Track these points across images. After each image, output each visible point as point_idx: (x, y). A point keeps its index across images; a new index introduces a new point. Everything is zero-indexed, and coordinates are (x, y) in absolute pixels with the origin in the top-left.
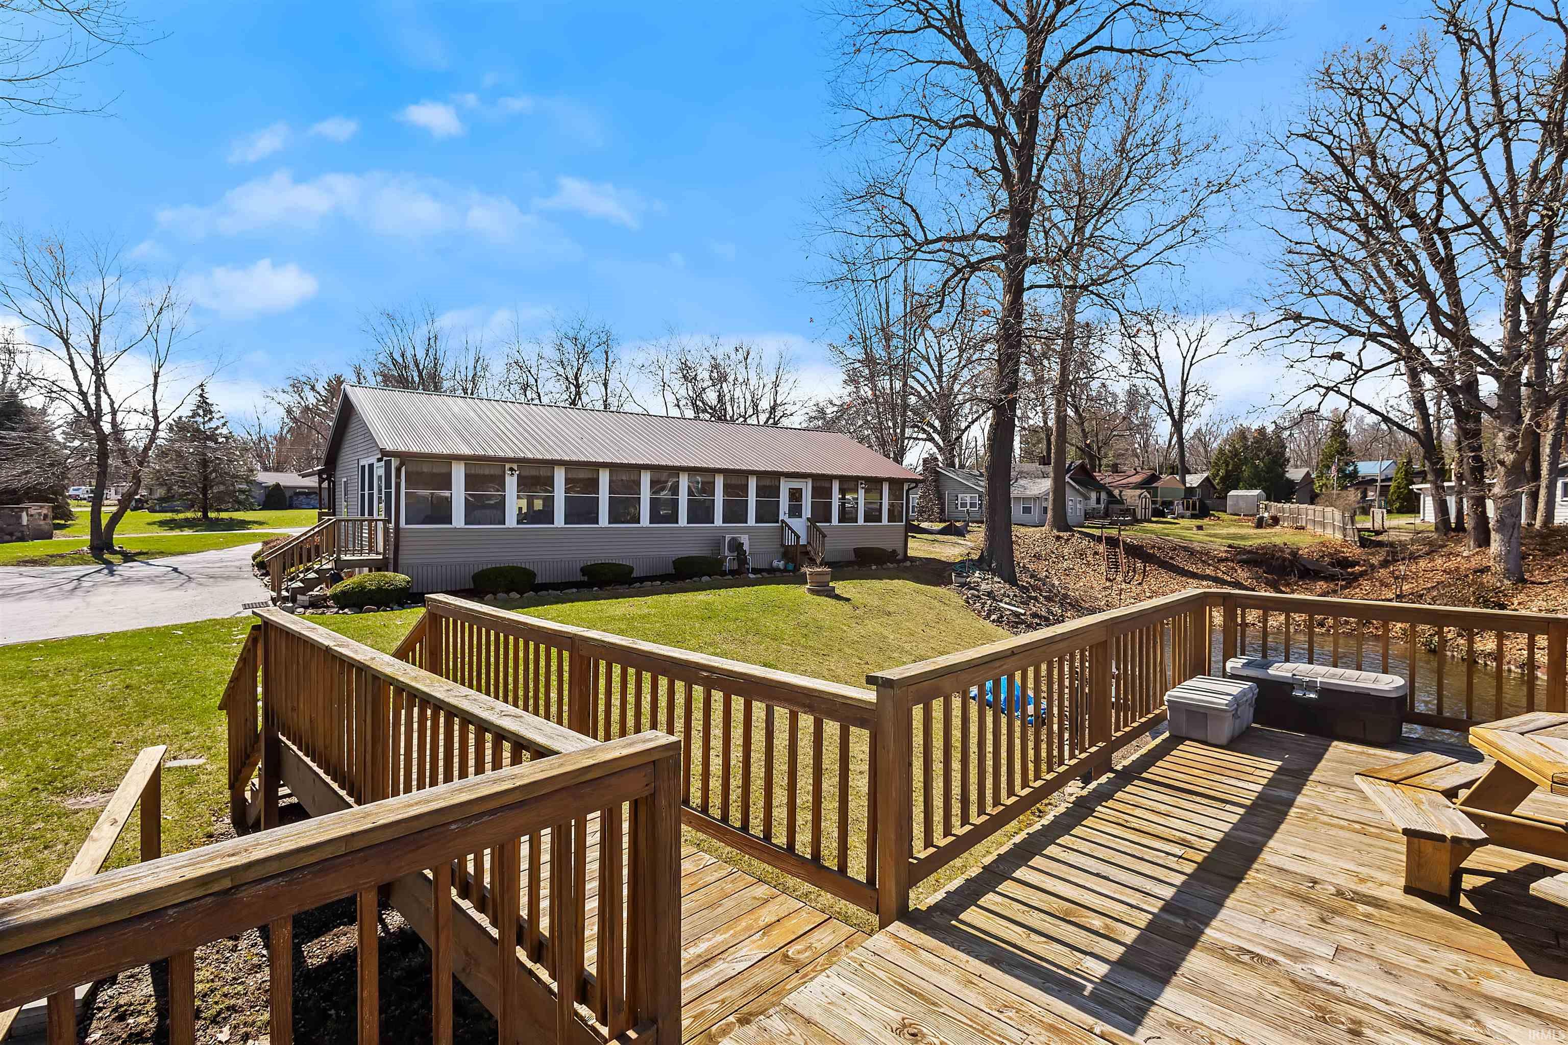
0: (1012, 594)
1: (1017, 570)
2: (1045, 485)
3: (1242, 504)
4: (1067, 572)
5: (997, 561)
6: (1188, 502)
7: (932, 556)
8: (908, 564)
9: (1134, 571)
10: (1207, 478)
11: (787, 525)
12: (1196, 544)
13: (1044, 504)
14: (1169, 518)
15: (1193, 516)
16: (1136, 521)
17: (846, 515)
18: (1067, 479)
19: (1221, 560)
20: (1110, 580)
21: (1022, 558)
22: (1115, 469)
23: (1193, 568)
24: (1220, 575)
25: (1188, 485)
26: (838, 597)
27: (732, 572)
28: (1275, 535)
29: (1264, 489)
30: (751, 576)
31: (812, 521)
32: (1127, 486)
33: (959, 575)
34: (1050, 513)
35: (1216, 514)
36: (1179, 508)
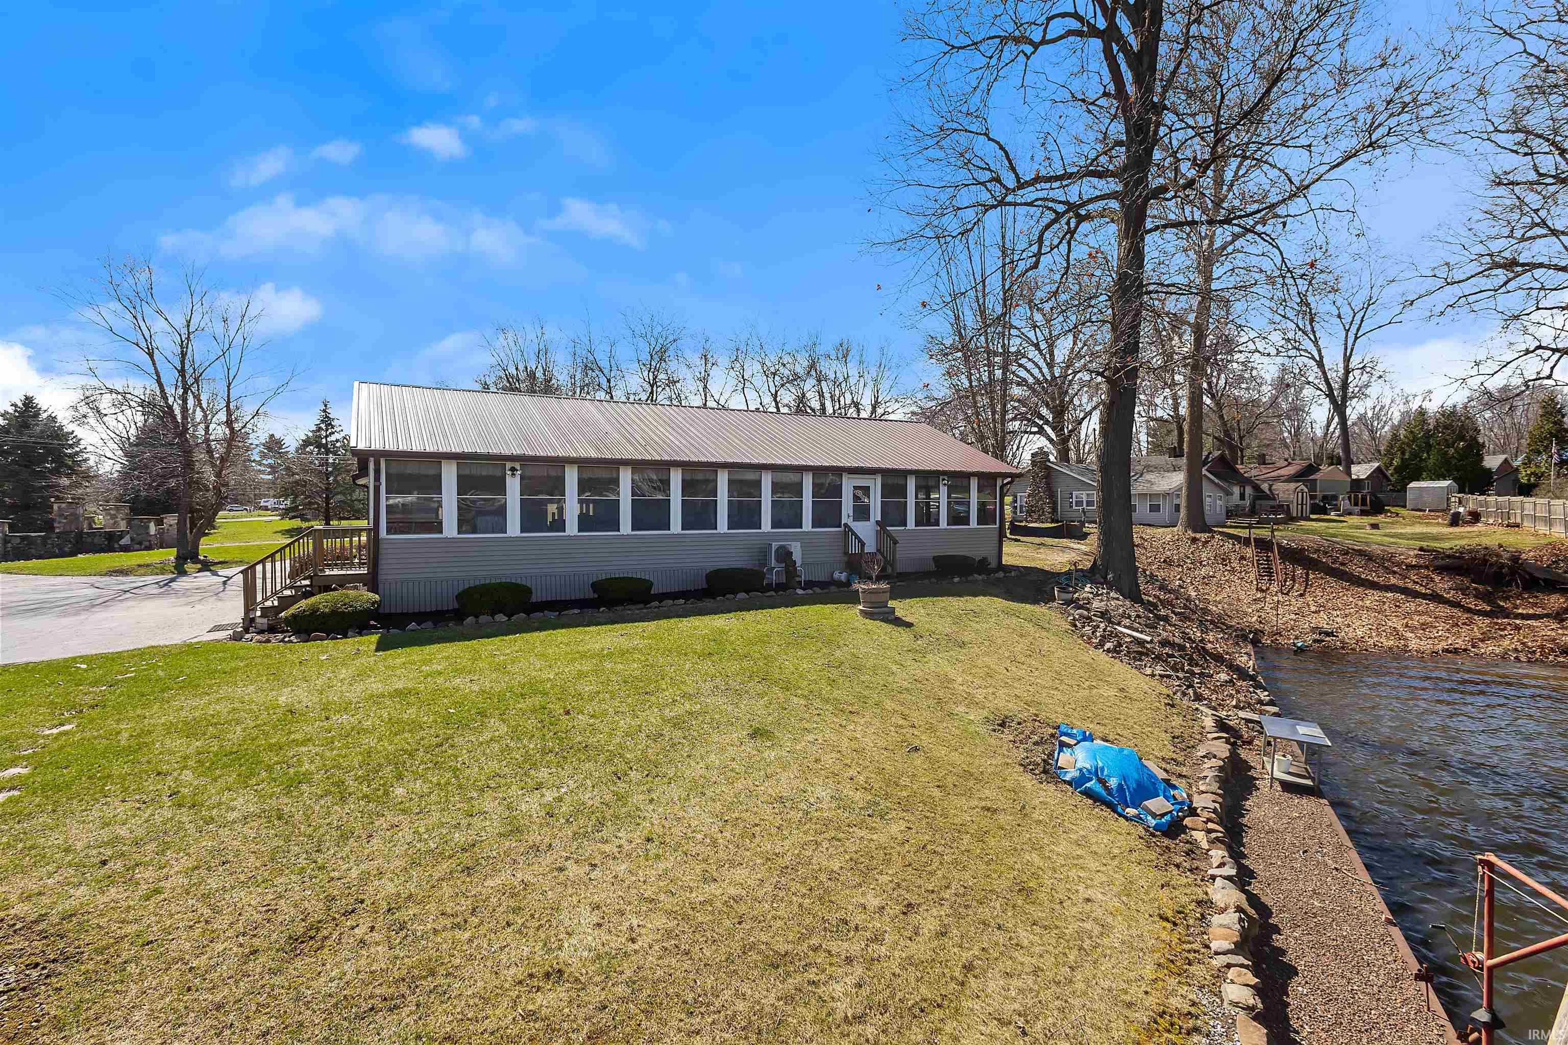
0: (1133, 614)
1: (1141, 580)
2: (1177, 480)
3: (1427, 498)
4: (1206, 580)
5: (1114, 572)
6: (1356, 497)
7: (1033, 565)
8: (1001, 574)
9: (1293, 580)
10: (1379, 468)
11: (850, 529)
12: (1374, 547)
13: (1176, 502)
14: (1333, 515)
15: (1363, 513)
16: (1291, 519)
17: (926, 517)
18: (1204, 472)
19: (1410, 567)
20: (1262, 591)
21: (1150, 564)
22: (1262, 460)
23: (1373, 577)
24: (1410, 585)
25: (1354, 477)
26: (898, 622)
27: (780, 587)
28: (1480, 534)
29: (1454, 479)
30: (799, 591)
31: (882, 524)
32: (1277, 479)
33: (1063, 590)
34: (1183, 512)
35: (1393, 509)
36: (1344, 504)
